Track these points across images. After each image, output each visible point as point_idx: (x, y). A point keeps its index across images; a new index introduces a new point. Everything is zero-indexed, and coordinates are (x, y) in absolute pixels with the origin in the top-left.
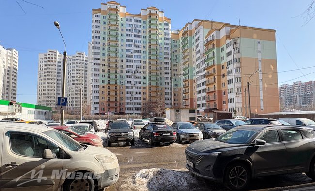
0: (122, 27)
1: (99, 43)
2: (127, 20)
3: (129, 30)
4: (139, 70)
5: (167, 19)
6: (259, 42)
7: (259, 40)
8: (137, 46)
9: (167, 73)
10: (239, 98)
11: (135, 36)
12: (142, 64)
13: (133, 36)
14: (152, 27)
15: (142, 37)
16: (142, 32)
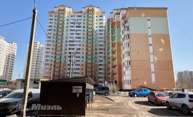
0: (68, 22)
1: (51, 34)
2: (72, 16)
3: (73, 23)
4: (79, 51)
5: (102, 13)
6: (149, 20)
7: (149, 18)
8: (78, 34)
9: (101, 53)
10: (128, 71)
11: (77, 27)
12: (81, 47)
13: (75, 27)
14: (89, 19)
15: (82, 27)
16: (82, 23)
